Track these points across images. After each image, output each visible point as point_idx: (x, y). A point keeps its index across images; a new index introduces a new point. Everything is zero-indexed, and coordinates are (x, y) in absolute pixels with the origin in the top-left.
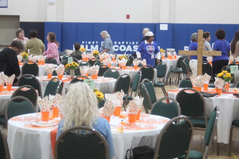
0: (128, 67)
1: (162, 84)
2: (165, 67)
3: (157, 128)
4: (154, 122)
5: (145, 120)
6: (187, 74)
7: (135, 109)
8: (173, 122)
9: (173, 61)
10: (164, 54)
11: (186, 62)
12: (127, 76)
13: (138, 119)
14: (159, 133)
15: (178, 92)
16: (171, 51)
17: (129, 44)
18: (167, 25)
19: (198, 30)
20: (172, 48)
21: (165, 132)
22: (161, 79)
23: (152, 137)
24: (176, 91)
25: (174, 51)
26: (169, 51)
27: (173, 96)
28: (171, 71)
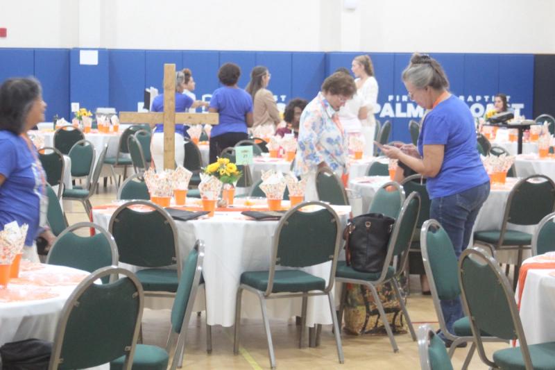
1: (85, 191)
2: (89, 151)
3: (58, 295)
4: (53, 281)
5: (32, 278)
6: (143, 167)
7: (7, 252)
8: (95, 278)
9: (111, 138)
10: (90, 121)
11: (139, 139)
13: (14, 275)
14: (62, 305)
15: (114, 210)
16: (106, 114)
18: (96, 53)
19: (163, 66)
20: (110, 106)
21: (77, 303)
22: (84, 180)
23: (46, 317)
24: (110, 207)
25: (112, 114)
26: (101, 114)
27: (105, 219)
28: (105, 161)
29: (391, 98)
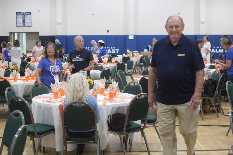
0: (109, 63)
1: (131, 73)
2: (132, 62)
3: (127, 101)
4: (125, 97)
5: (120, 97)
6: (146, 67)
7: (113, 89)
8: (137, 97)
9: (137, 59)
10: (132, 54)
11: (145, 59)
12: (108, 69)
13: (115, 96)
14: (128, 104)
15: (141, 78)
16: (136, 53)
17: (109, 49)
18: (133, 36)
19: (152, 39)
20: (137, 50)
21: (132, 103)
22: (130, 71)
23: (124, 107)
24: (139, 77)
25: (138, 53)
26: (135, 53)
27: (138, 81)
28: (136, 65)
29: (214, 47)
